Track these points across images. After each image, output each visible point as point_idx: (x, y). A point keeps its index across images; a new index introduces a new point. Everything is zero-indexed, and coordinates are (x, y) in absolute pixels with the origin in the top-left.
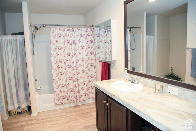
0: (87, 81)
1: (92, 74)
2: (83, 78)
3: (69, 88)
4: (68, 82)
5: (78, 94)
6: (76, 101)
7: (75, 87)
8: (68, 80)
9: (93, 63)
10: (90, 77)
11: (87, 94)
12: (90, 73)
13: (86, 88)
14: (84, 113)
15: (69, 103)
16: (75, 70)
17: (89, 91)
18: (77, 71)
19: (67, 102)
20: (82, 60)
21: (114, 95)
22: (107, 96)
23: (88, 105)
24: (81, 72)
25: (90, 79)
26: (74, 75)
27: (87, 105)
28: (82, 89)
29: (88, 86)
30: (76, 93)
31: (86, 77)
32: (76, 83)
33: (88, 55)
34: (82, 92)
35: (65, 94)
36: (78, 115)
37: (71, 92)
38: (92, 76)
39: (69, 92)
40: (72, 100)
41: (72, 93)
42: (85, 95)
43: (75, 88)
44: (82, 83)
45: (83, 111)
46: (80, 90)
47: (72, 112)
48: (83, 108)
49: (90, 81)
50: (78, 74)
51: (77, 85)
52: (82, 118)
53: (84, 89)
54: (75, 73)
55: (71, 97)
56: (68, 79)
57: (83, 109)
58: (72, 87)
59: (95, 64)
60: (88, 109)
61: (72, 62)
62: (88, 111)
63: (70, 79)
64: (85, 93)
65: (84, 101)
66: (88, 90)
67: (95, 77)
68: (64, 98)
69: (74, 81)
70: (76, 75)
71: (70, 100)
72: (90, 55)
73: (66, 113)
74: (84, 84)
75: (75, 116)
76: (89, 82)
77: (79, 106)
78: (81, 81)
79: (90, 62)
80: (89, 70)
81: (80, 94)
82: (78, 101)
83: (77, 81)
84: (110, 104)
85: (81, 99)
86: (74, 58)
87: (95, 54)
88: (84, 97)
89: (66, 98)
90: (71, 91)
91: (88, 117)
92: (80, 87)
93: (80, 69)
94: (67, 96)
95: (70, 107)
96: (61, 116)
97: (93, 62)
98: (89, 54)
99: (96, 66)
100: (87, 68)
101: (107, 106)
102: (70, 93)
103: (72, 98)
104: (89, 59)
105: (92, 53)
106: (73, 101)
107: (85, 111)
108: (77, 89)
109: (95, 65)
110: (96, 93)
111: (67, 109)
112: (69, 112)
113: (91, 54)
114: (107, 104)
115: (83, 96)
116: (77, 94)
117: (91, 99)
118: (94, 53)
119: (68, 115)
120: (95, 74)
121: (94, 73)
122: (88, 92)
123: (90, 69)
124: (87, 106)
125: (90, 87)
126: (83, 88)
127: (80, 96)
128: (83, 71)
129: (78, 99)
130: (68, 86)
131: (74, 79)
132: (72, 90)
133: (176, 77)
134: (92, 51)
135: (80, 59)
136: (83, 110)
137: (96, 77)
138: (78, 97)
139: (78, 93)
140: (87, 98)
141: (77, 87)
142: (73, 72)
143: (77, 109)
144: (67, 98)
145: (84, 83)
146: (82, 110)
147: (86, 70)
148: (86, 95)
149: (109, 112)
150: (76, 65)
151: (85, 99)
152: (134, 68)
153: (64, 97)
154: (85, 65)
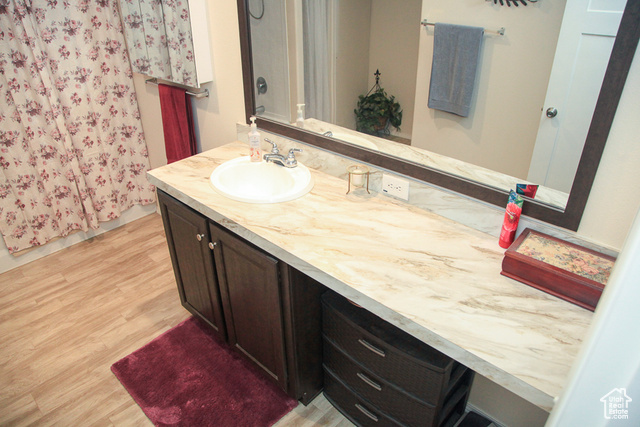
0: (112, 150)
1: (127, 125)
2: (95, 143)
3: (49, 186)
4: (40, 168)
5: (88, 203)
6: (89, 226)
7: (74, 179)
8: (40, 160)
9: (125, 84)
10: (120, 136)
11: (119, 196)
12: (118, 121)
13: (114, 174)
14: (126, 261)
15: (61, 237)
16: (60, 119)
17: (124, 183)
18: (69, 121)
19: (55, 234)
20: (79, 76)
21: (230, 221)
22: (208, 220)
23: (130, 228)
24: (84, 122)
25: (122, 143)
26: (60, 137)
27: (128, 229)
28: (101, 181)
29: (120, 166)
30: (79, 199)
31: (104, 136)
32: (74, 164)
33: (97, 55)
34: (103, 192)
35: (41, 209)
36: (104, 271)
37: (62, 201)
38: (128, 131)
39: (53, 202)
40: (70, 226)
41: (66, 203)
42: (116, 201)
43: (74, 183)
44: (96, 162)
45: (122, 254)
46: (94, 185)
47: (81, 265)
48: (117, 241)
49: (124, 147)
50: (73, 134)
51: (77, 172)
52: (124, 280)
53: (108, 181)
54: (63, 130)
55: (64, 214)
56: (39, 155)
57: (116, 246)
58: (60, 181)
59: (131, 85)
60: (136, 242)
61: (41, 90)
62: (134, 250)
63: (47, 156)
64: (115, 193)
65: (113, 218)
66: (120, 181)
67: (137, 132)
68: (40, 226)
69: (64, 160)
70: (67, 138)
71: (63, 225)
72: (106, 56)
73: (64, 275)
74: (105, 163)
75: (100, 278)
76: (121, 151)
77: (101, 237)
78: (90, 154)
79: (110, 79)
80: (113, 112)
81: (95, 200)
82: (94, 223)
83: (74, 160)
84: (221, 244)
85: (104, 214)
86: (45, 73)
87: (126, 50)
88: (113, 206)
89: (49, 224)
90: (61, 196)
91: (141, 270)
92: (92, 177)
93: (78, 112)
94: (48, 216)
95: (68, 248)
96: (48, 288)
97: (123, 80)
98: (103, 52)
99: (134, 94)
100: (102, 103)
101: (212, 251)
102: (58, 203)
103: (71, 219)
104: (105, 70)
105: (114, 46)
106: (74, 227)
107: (127, 252)
108: (82, 185)
109: (131, 90)
110: (165, 209)
111: (61, 259)
112: (71, 269)
113: (112, 51)
114: (212, 245)
115: (109, 204)
116: (85, 202)
117: (137, 207)
118: (123, 47)
119: (71, 278)
120: (137, 123)
121: (131, 121)
122: (121, 188)
123: (116, 108)
124: (130, 232)
125: (128, 169)
126: (104, 178)
127: (98, 207)
128: (91, 120)
129: (94, 217)
130: (44, 182)
131: (61, 151)
132: (62, 190)
133: (387, 101)
134: (113, 39)
135: (69, 75)
136: (120, 249)
137: (142, 134)
138: (89, 210)
139: (88, 199)
140: (123, 208)
141: (81, 179)
142: (53, 126)
143: (98, 250)
144: (50, 220)
145: (102, 161)
146: (114, 251)
147: (102, 111)
148: (119, 200)
149: (219, 267)
150: (59, 101)
151: (116, 214)
152: (264, 82)
153: (40, 220)
154: (95, 94)
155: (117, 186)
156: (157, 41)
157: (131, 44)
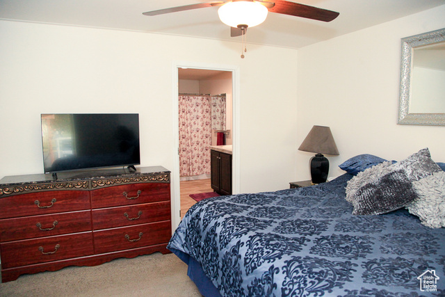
0: (201, 153)
2: (197, 150)
4: (181, 153)
5: (191, 167)
7: (189, 159)
10: (204, 150)
12: (205, 145)
13: (200, 161)
16: (189, 141)
17: (203, 165)
18: (192, 142)
20: (197, 130)
24: (195, 143)
26: (188, 146)
28: (196, 162)
29: (203, 159)
30: (189, 165)
31: (200, 149)
34: (196, 165)
38: (207, 149)
40: (184, 174)
41: (185, 166)
42: (199, 169)
44: (196, 156)
46: (194, 162)
49: (205, 154)
50: (192, 146)
51: (190, 157)
53: (198, 162)
54: (190, 144)
55: (184, 169)
56: (182, 150)
58: (185, 159)
59: (210, 135)
61: (187, 132)
64: (199, 167)
69: (188, 153)
70: (190, 146)
74: (198, 157)
77: (192, 181)
78: (195, 153)
79: (205, 133)
80: (204, 142)
81: (193, 167)
82: (191, 174)
83: (191, 153)
85: (195, 172)
87: (211, 125)
90: (184, 163)
92: (194, 160)
95: (182, 181)
97: (208, 133)
98: (205, 125)
99: (211, 137)
100: (201, 139)
102: (183, 165)
103: (185, 171)
104: (204, 130)
105: (208, 123)
108: (191, 161)
115: (197, 170)
117: (205, 175)
122: (201, 166)
125: (205, 161)
127: (194, 170)
128: (197, 143)
129: (192, 172)
130: (181, 157)
131: (188, 150)
134: (208, 121)
135: (194, 129)
138: (191, 169)
140: (201, 173)
141: (191, 159)
142: (187, 142)
147: (201, 141)
150: (191, 136)
151: (198, 174)
154: (200, 136)
155: (200, 165)
156: (220, 111)
157: (212, 123)
